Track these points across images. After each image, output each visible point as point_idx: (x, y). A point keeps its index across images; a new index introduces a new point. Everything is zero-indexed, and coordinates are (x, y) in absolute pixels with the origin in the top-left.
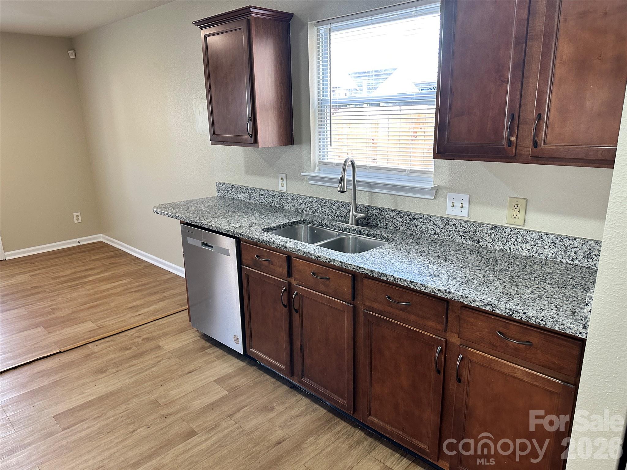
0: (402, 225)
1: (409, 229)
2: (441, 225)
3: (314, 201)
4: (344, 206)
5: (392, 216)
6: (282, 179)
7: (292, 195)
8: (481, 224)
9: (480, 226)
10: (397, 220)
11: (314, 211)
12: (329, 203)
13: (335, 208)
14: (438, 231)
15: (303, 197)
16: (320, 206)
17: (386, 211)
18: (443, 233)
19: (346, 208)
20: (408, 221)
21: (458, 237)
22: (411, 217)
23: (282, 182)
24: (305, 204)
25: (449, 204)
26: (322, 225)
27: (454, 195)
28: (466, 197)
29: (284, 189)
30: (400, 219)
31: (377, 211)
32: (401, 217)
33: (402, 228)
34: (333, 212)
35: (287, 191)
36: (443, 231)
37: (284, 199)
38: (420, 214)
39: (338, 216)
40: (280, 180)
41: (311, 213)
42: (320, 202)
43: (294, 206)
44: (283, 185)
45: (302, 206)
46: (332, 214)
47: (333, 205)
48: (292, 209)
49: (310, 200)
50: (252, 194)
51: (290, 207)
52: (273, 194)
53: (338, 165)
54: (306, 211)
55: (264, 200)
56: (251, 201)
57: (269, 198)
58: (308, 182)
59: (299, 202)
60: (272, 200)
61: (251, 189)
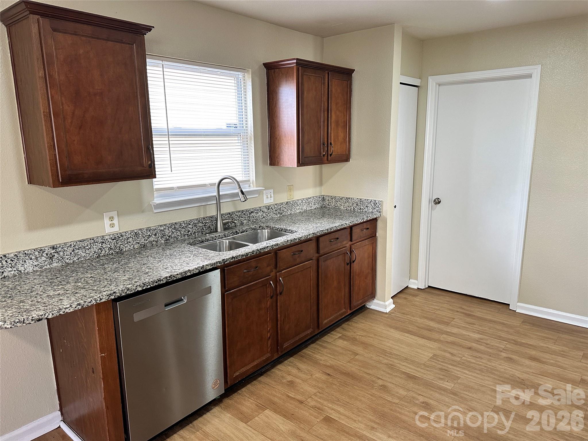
0: (245, 219)
1: (249, 220)
2: (266, 210)
3: (167, 228)
4: (201, 221)
5: (239, 216)
6: (111, 219)
7: (136, 231)
8: (282, 204)
9: (282, 205)
10: (242, 217)
11: (168, 238)
12: (184, 224)
13: (191, 227)
14: (265, 215)
15: (151, 228)
16: (174, 231)
17: (235, 213)
18: (267, 215)
19: (202, 222)
20: (249, 215)
21: (274, 215)
22: (250, 212)
23: (111, 222)
24: (155, 235)
25: (265, 197)
26: (203, 242)
27: (267, 191)
28: (272, 191)
29: (116, 230)
30: (244, 216)
31: (228, 216)
32: (244, 214)
33: (245, 222)
34: (189, 231)
35: (120, 230)
36: (267, 214)
37: (123, 240)
38: (254, 208)
39: (195, 233)
40: (107, 222)
41: (163, 242)
42: (174, 226)
43: (138, 243)
44: (112, 225)
45: (151, 239)
46: (188, 232)
47: (189, 224)
48: (136, 247)
49: (162, 229)
50: (56, 254)
51: (132, 246)
52: (100, 240)
53: (179, 188)
54: (157, 242)
55: (83, 254)
56: (55, 265)
57: (95, 248)
58: (153, 211)
59: (146, 236)
60: (100, 249)
61: (53, 248)
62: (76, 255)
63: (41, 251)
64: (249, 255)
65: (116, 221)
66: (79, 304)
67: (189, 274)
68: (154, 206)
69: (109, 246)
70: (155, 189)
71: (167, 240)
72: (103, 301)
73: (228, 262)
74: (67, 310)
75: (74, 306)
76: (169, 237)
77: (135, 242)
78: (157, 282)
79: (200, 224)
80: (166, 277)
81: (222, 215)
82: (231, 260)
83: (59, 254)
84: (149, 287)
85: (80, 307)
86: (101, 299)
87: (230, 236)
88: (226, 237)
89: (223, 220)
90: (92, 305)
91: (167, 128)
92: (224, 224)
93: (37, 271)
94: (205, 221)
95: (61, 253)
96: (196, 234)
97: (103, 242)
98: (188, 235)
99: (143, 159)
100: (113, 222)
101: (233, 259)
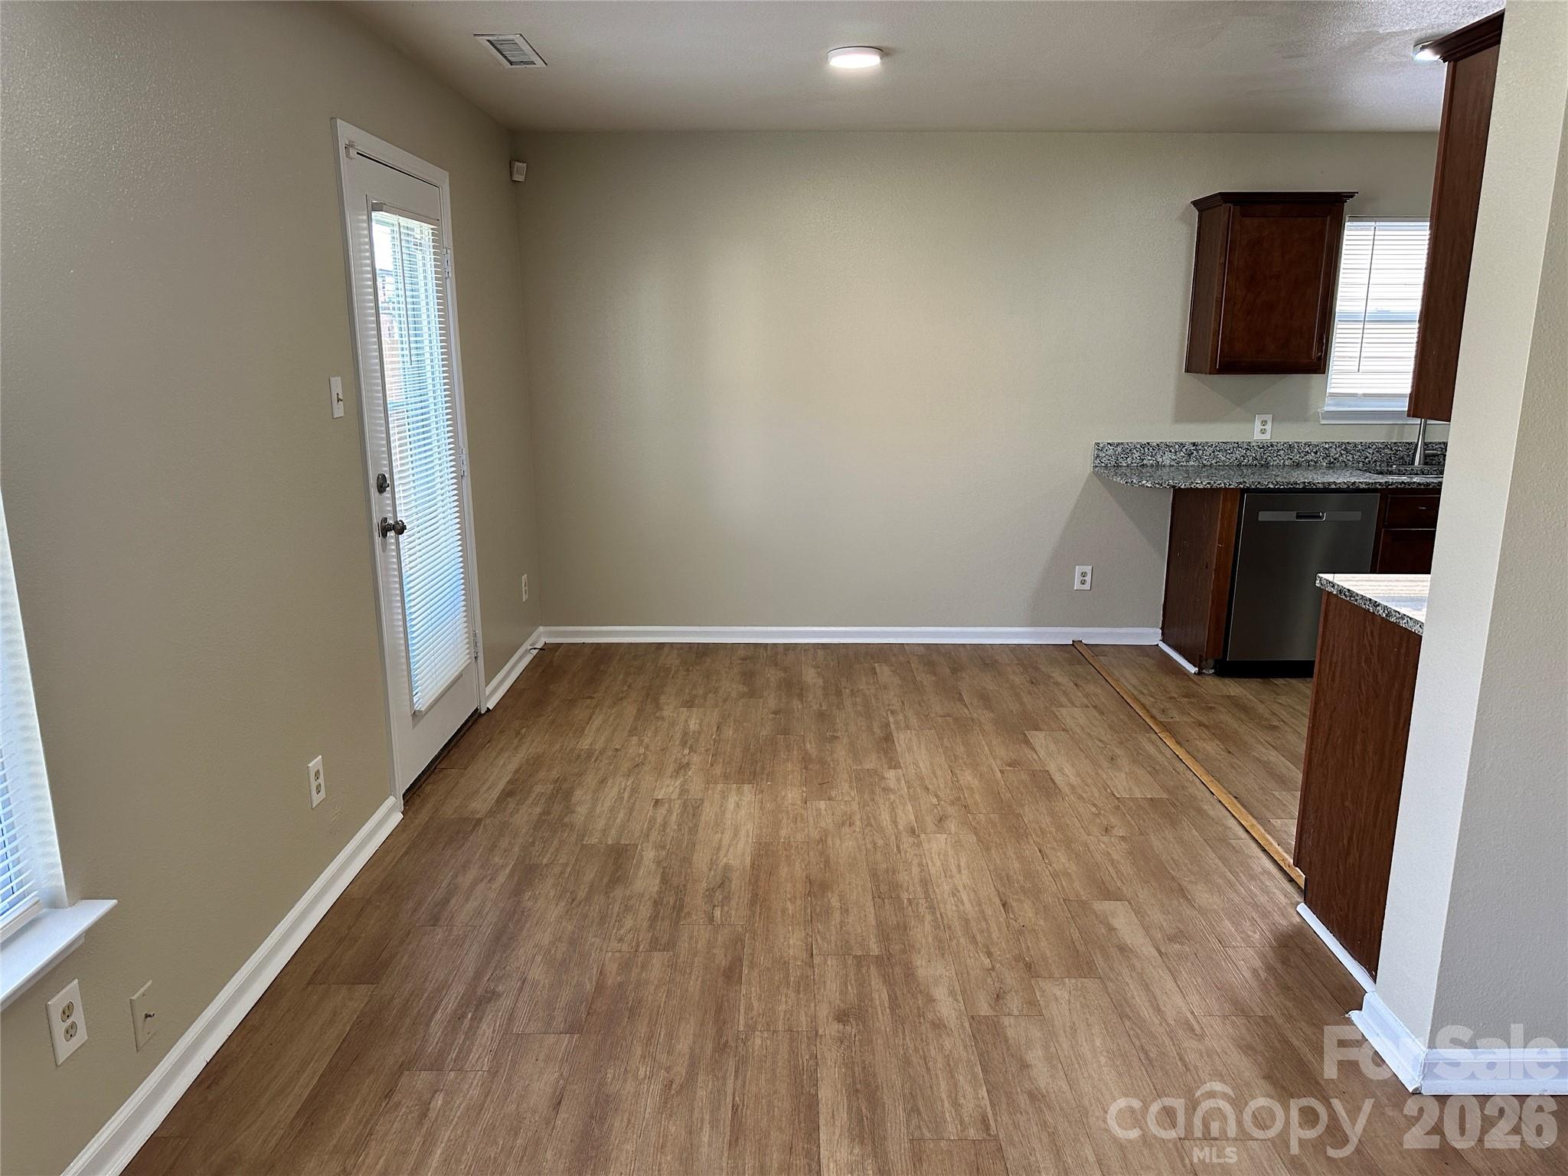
3: (1335, 447)
4: (1390, 446)
6: (1264, 423)
7: (1291, 444)
11: (1332, 460)
12: (1362, 446)
13: (1371, 452)
15: (1312, 443)
16: (1343, 452)
19: (1392, 449)
23: (1263, 427)
24: (1316, 453)
29: (1267, 437)
34: (1367, 457)
35: (1271, 439)
37: (1272, 452)
39: (1375, 461)
40: (1258, 426)
41: (1325, 464)
42: (1345, 447)
43: (1291, 459)
44: (1263, 432)
45: (1308, 457)
46: (1365, 459)
47: (1369, 447)
48: (1286, 463)
49: (1327, 446)
50: (1195, 452)
51: (1282, 461)
52: (1245, 446)
53: (1365, 395)
54: (1316, 463)
55: (1223, 458)
56: (1192, 463)
57: (1238, 454)
58: (1319, 422)
59: (1303, 452)
60: (1243, 456)
61: (1194, 444)
62: (1216, 457)
63: (1182, 445)
64: (1431, 487)
65: (1268, 427)
66: (1209, 483)
67: (1333, 486)
68: (1322, 414)
69: (1254, 455)
70: (1330, 393)
71: (1330, 463)
72: (1232, 487)
73: (1394, 486)
74: (1198, 485)
75: (1204, 484)
76: (1335, 459)
77: (1287, 456)
78: (1292, 485)
79: (1388, 451)
80: (1304, 483)
81: (1426, 445)
82: (1399, 486)
83: (1198, 453)
84: (1282, 487)
85: (1209, 486)
86: (1230, 485)
87: (1432, 474)
88: (1423, 474)
89: (1425, 450)
90: (1221, 488)
91: (1364, 311)
92: (1426, 456)
93: (1173, 466)
94: (1396, 448)
95: (1201, 452)
96: (1378, 464)
97: (1248, 449)
98: (1363, 462)
99: (1312, 350)
100: (1265, 427)
101: (1403, 486)
